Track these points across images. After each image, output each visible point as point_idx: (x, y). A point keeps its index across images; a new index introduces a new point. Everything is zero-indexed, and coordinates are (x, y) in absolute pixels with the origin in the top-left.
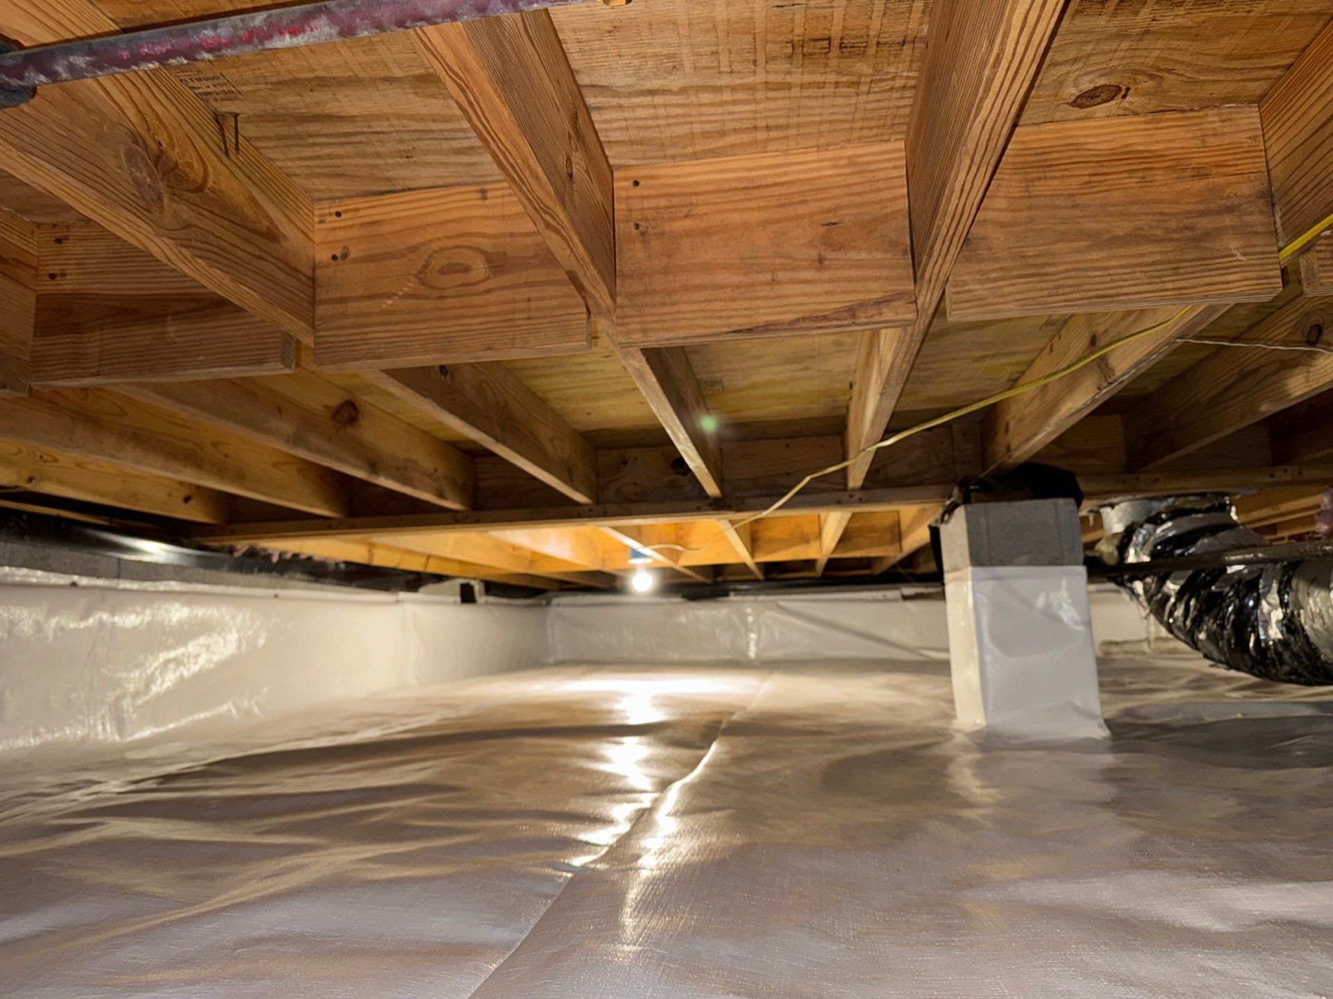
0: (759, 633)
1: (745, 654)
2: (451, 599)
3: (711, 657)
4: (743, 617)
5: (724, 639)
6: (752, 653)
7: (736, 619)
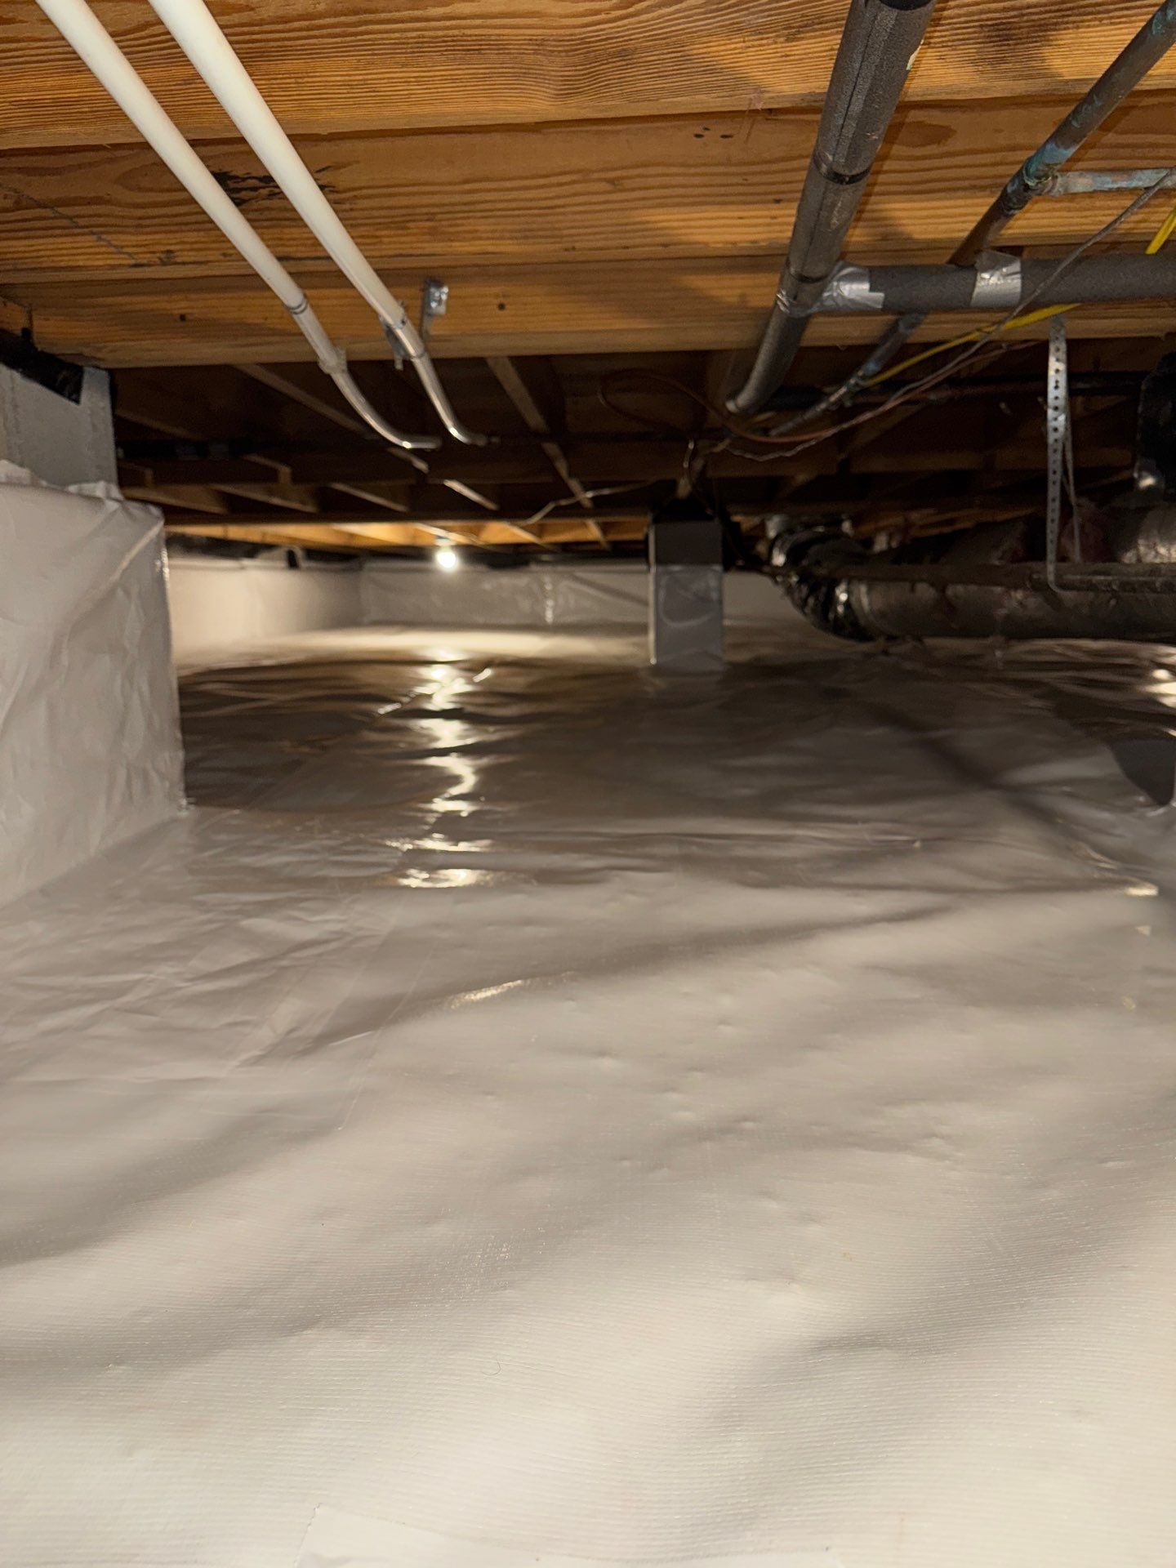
0: (556, 600)
1: (542, 617)
2: (281, 564)
3: (512, 621)
4: (542, 586)
5: (525, 605)
6: (549, 616)
7: (535, 587)
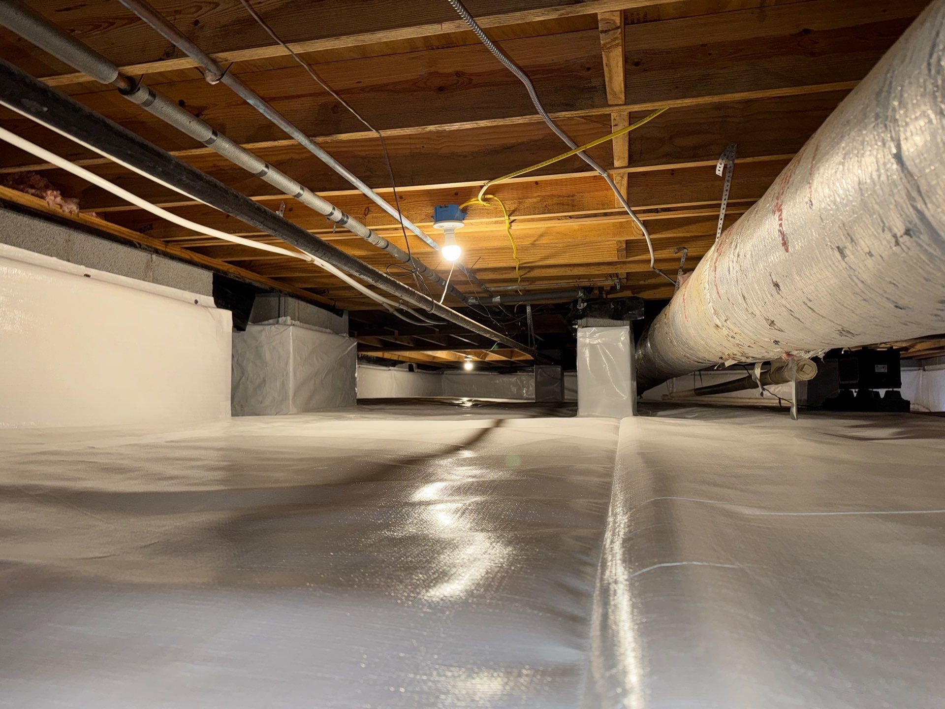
2: (406, 370)
